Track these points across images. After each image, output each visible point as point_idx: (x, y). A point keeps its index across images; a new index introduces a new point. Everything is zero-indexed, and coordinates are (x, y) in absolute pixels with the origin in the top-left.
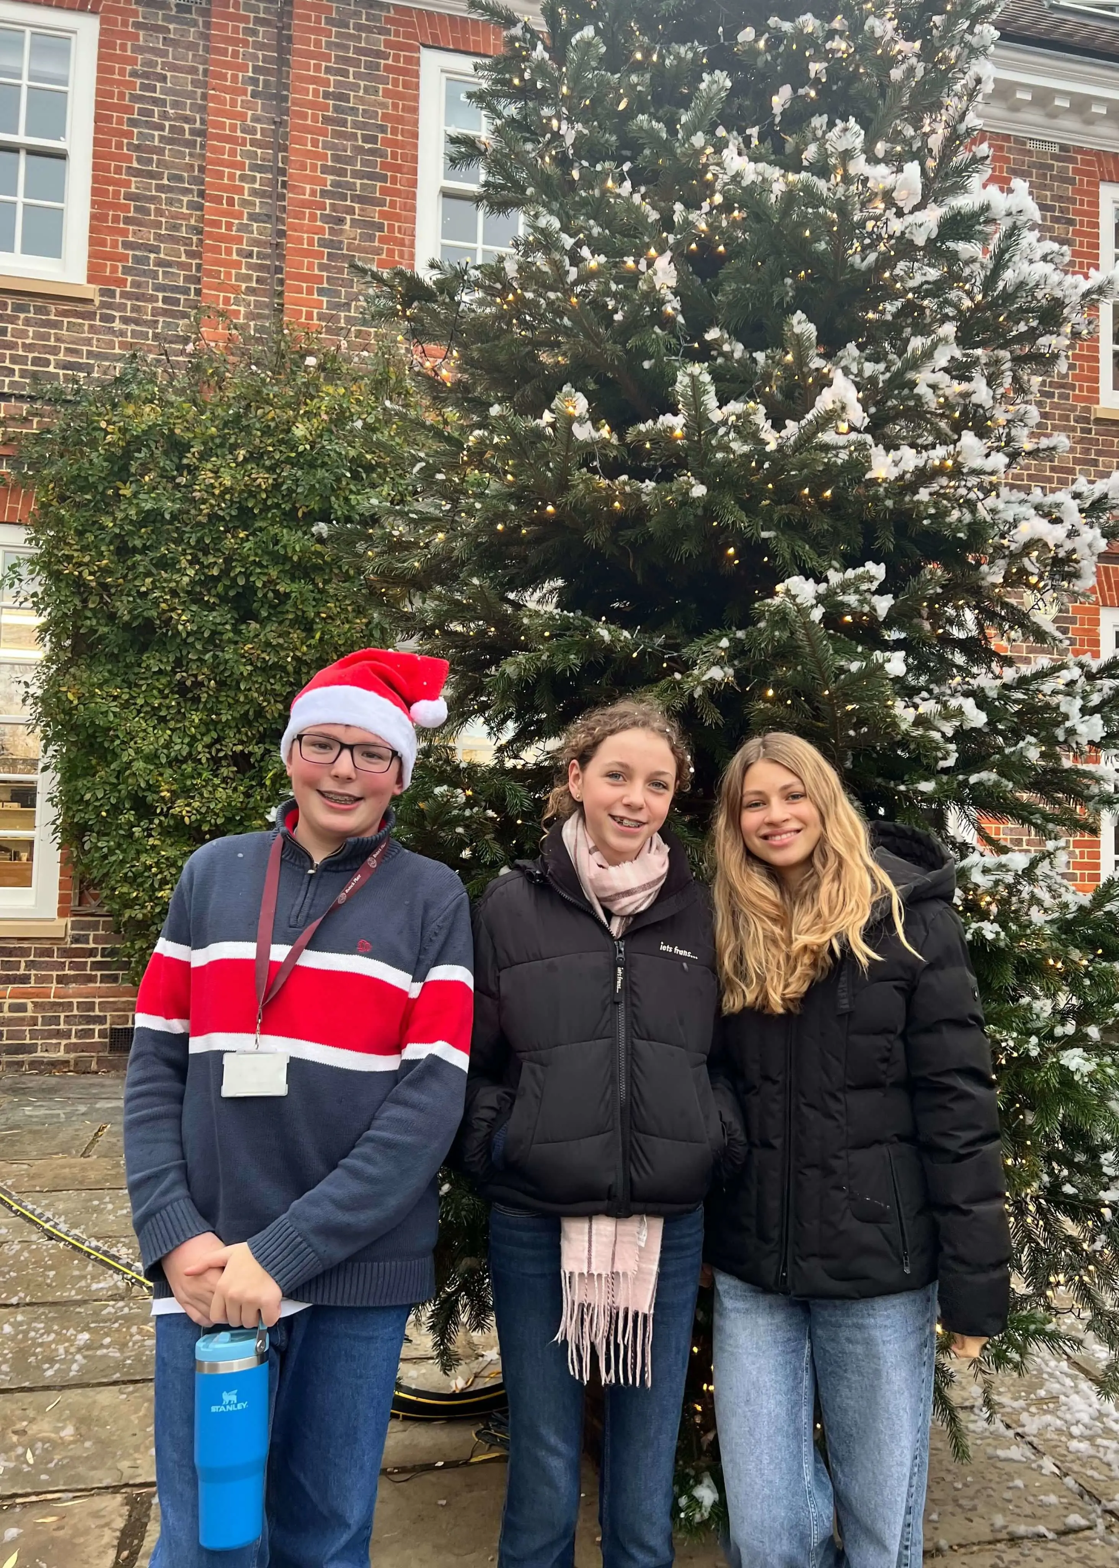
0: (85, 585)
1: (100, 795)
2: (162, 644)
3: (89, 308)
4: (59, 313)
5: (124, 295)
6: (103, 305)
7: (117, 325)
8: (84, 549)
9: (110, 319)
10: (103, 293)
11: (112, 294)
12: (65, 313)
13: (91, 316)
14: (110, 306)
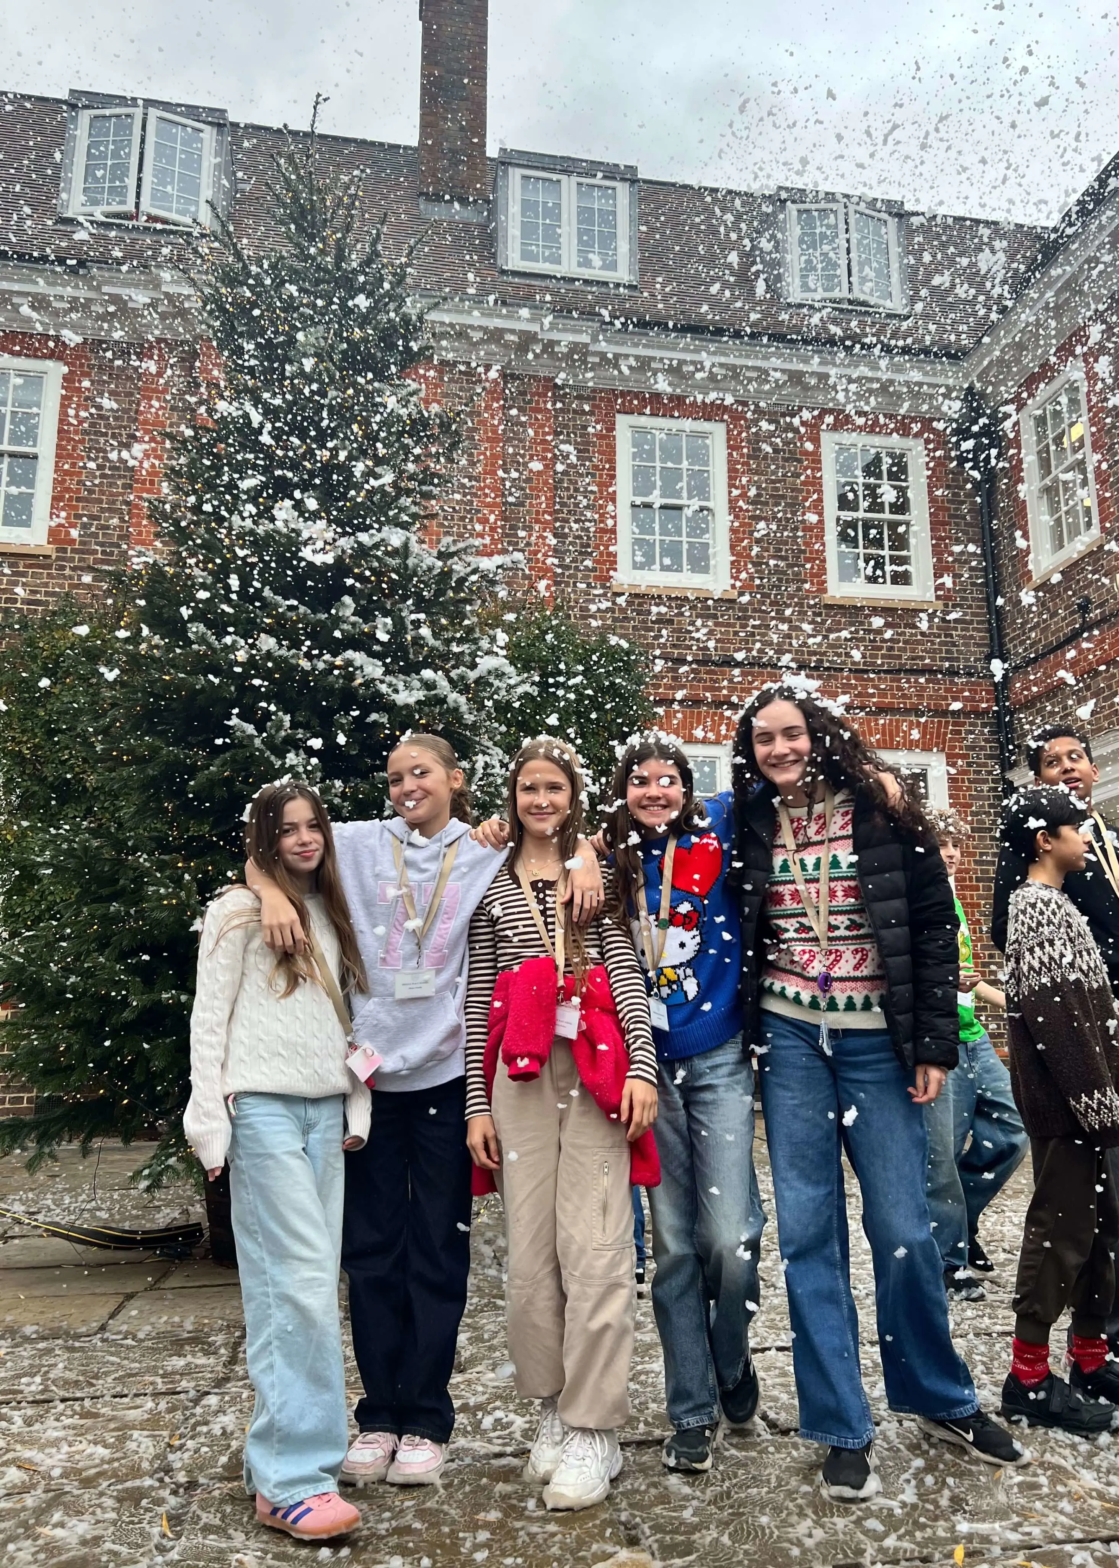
0: (24, 758)
1: (27, 909)
2: (78, 800)
3: (48, 561)
4: (25, 566)
5: (74, 551)
6: (58, 558)
7: (67, 572)
8: (23, 732)
9: (63, 568)
10: (58, 550)
11: (65, 551)
12: (31, 566)
13: (49, 567)
14: (63, 559)
